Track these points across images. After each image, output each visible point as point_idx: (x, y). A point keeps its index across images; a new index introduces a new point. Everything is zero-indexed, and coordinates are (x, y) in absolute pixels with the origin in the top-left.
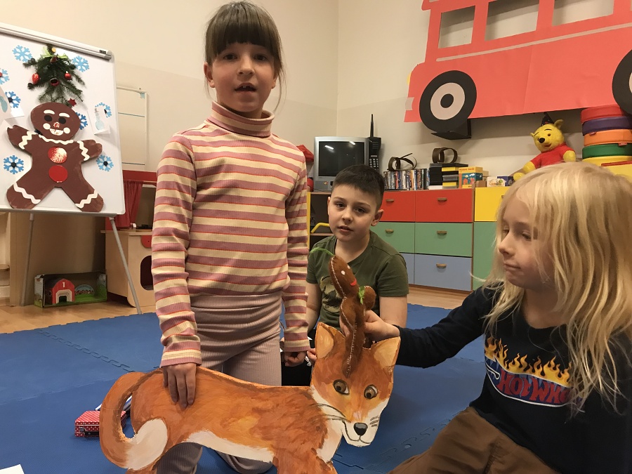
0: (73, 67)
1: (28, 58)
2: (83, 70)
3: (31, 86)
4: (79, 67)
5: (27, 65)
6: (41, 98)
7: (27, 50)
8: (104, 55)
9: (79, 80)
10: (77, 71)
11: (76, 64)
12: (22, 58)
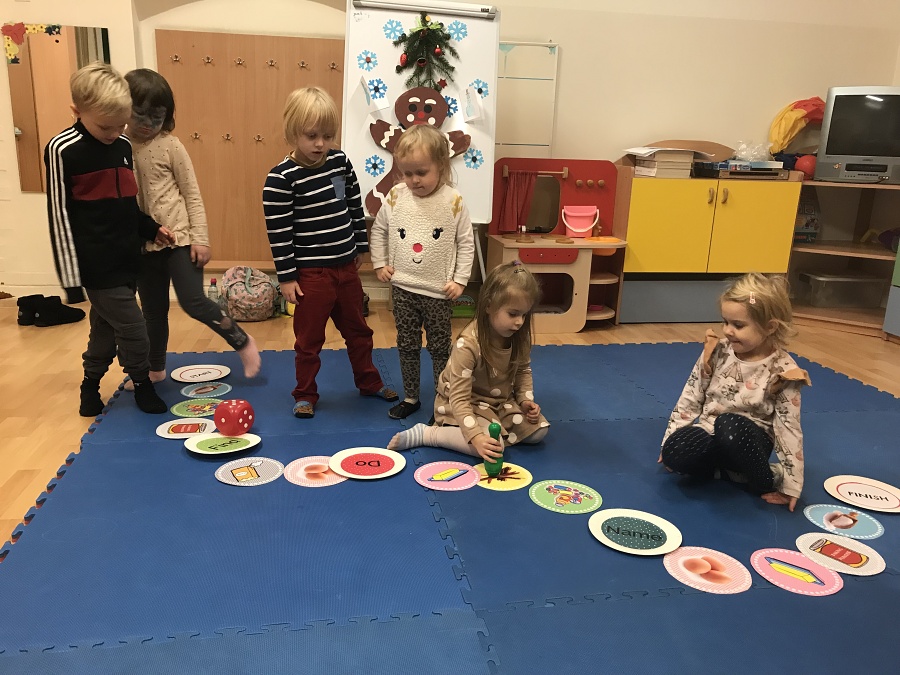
0: (448, 37)
1: (399, 35)
2: (459, 39)
3: (399, 70)
4: (455, 36)
5: (396, 44)
6: (409, 83)
7: (398, 24)
8: (486, 14)
9: (454, 53)
10: (451, 43)
11: (452, 32)
12: (392, 36)
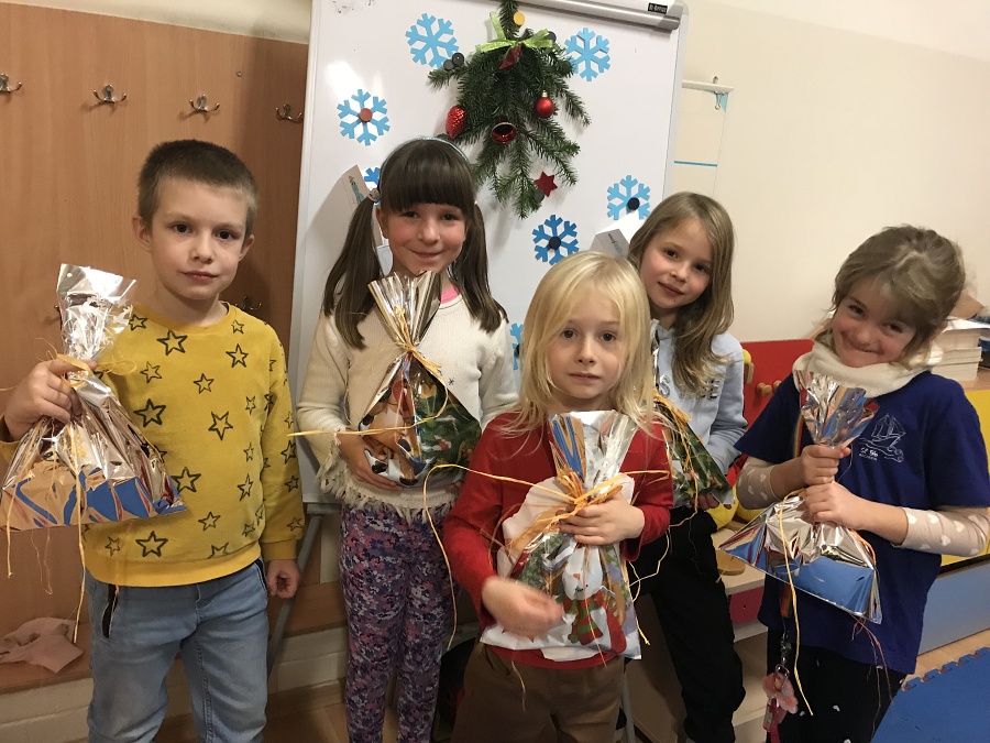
0: (566, 69)
1: (445, 54)
2: (589, 74)
4: (582, 67)
5: (438, 78)
7: (445, 27)
8: (658, 18)
10: (573, 83)
11: (575, 55)
12: (429, 55)
